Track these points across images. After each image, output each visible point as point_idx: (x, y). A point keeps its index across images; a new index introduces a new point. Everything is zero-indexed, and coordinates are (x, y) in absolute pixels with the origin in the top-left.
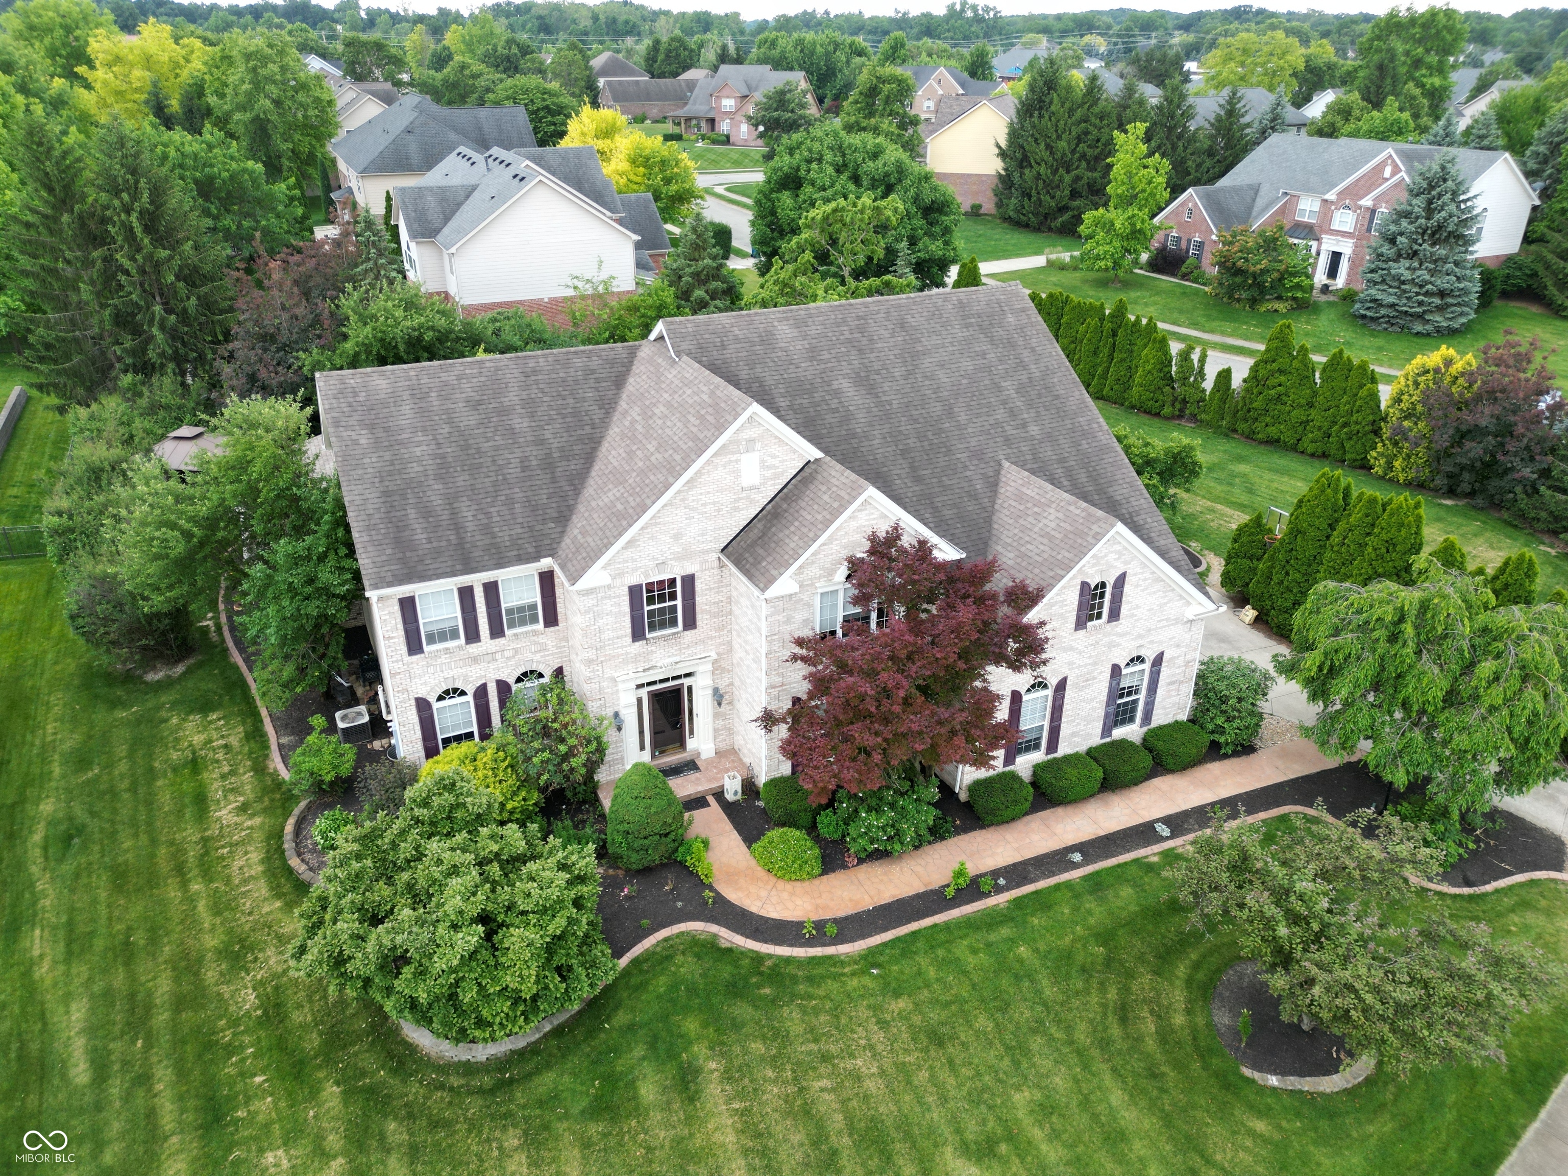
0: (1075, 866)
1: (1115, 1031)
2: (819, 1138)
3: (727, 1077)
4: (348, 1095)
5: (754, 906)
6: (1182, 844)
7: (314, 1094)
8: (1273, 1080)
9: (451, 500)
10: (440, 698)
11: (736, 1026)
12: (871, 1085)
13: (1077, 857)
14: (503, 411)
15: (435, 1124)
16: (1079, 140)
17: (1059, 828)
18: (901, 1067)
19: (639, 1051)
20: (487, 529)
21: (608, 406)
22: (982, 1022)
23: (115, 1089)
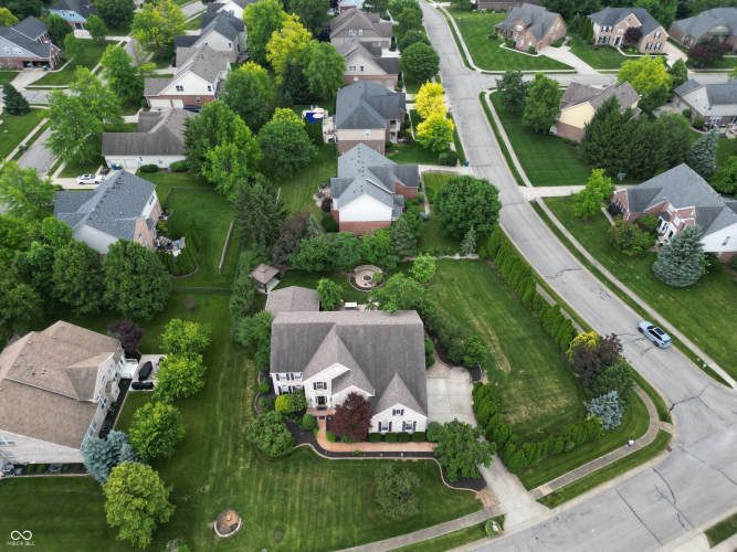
3: (303, 473)
6: (405, 459)
9: (288, 356)
10: (283, 387)
11: (308, 465)
12: (323, 482)
13: (382, 455)
15: (262, 463)
18: (328, 482)
19: (292, 464)
20: (293, 365)
22: (345, 479)
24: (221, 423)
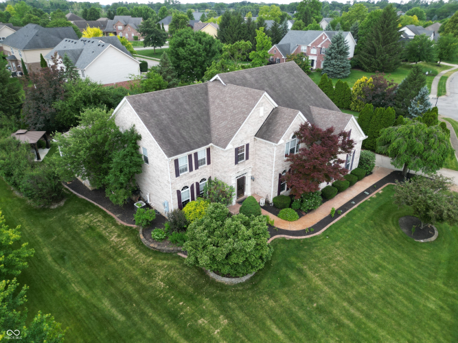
0: (354, 205)
1: (386, 238)
2: (340, 278)
3: (310, 269)
4: (212, 299)
5: (289, 229)
6: (373, 195)
7: (201, 303)
8: (422, 241)
9: (178, 130)
10: (182, 190)
11: (305, 257)
12: (344, 262)
13: (354, 203)
14: (181, 104)
15: (243, 300)
16: (239, 34)
17: (344, 197)
18: (348, 257)
19: (284, 269)
20: (191, 137)
21: (207, 100)
22: (358, 243)
23: (136, 318)
24: (106, 304)
